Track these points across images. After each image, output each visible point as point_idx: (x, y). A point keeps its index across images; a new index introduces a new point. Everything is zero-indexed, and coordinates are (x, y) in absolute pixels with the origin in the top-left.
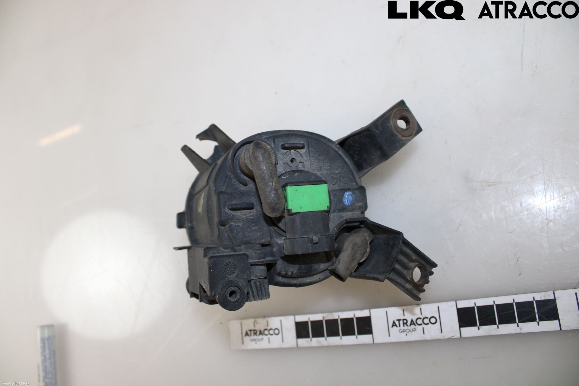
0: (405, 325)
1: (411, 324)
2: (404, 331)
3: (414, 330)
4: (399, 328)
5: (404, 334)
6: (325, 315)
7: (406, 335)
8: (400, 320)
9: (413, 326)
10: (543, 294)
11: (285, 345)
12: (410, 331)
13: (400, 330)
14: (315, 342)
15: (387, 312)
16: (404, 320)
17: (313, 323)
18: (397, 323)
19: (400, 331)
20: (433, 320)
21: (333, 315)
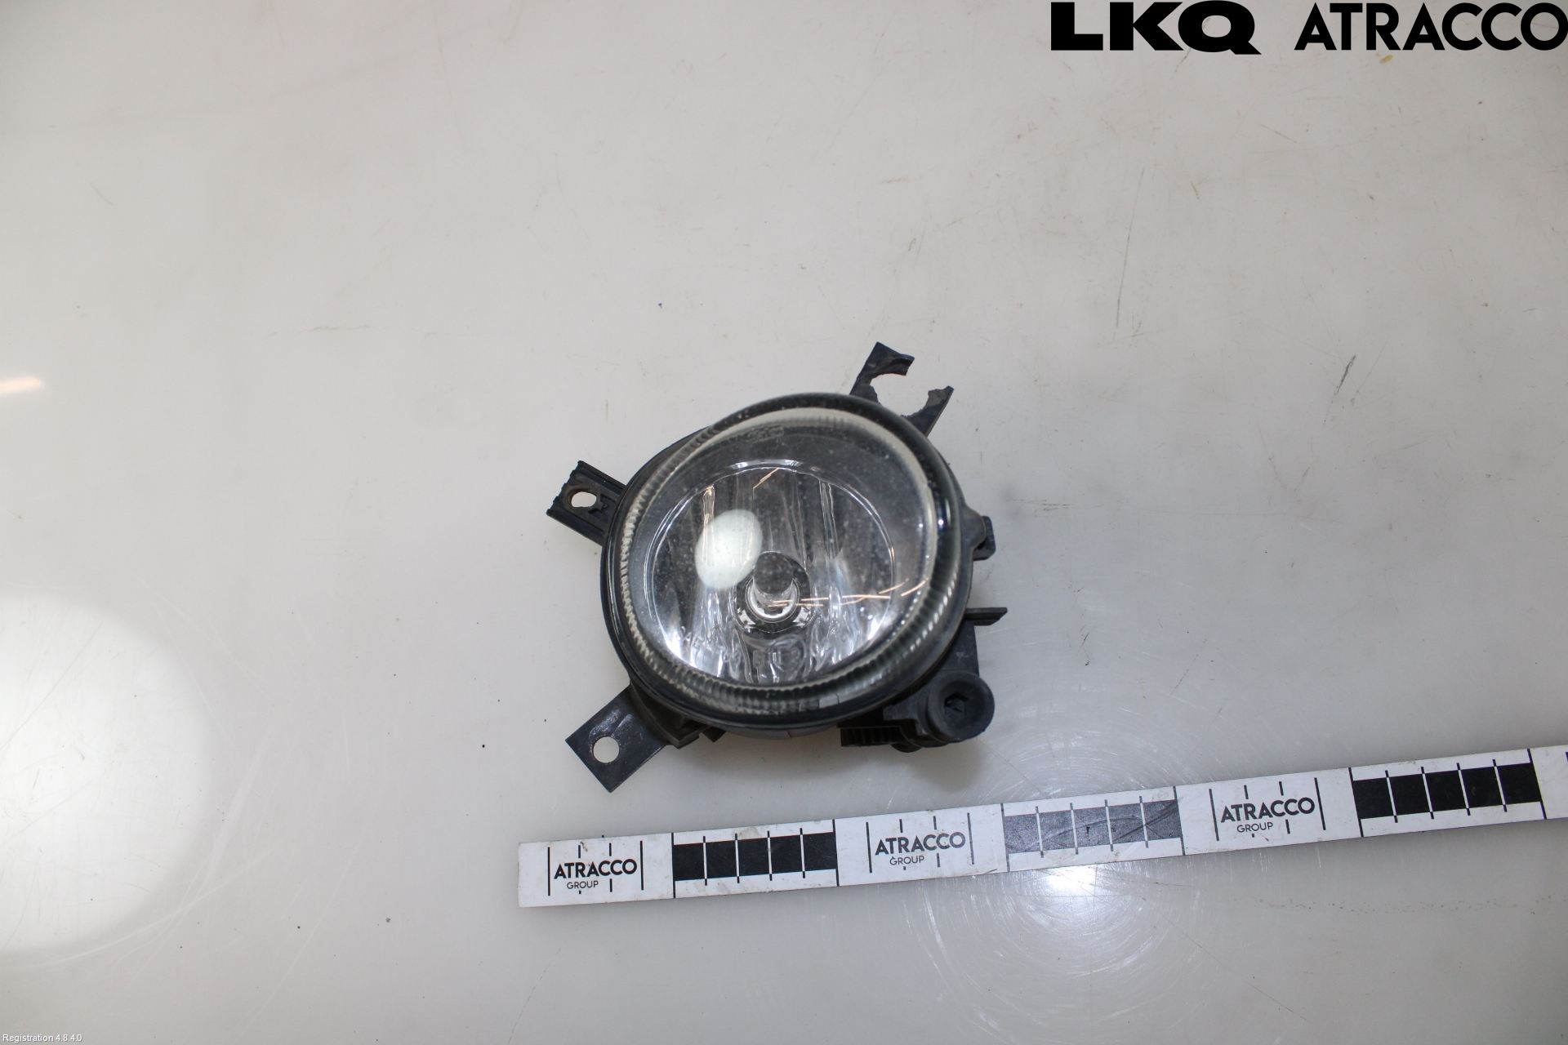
0: (903, 849)
1: (914, 848)
2: (901, 861)
3: (921, 859)
4: (890, 856)
5: (901, 866)
6: (738, 830)
7: (905, 868)
8: (894, 839)
9: (918, 851)
10: (1157, 791)
11: (646, 895)
12: (911, 860)
13: (893, 858)
14: (715, 886)
15: (867, 824)
16: (900, 839)
17: (712, 846)
18: (887, 845)
19: (893, 862)
20: (957, 840)
21: (756, 831)
